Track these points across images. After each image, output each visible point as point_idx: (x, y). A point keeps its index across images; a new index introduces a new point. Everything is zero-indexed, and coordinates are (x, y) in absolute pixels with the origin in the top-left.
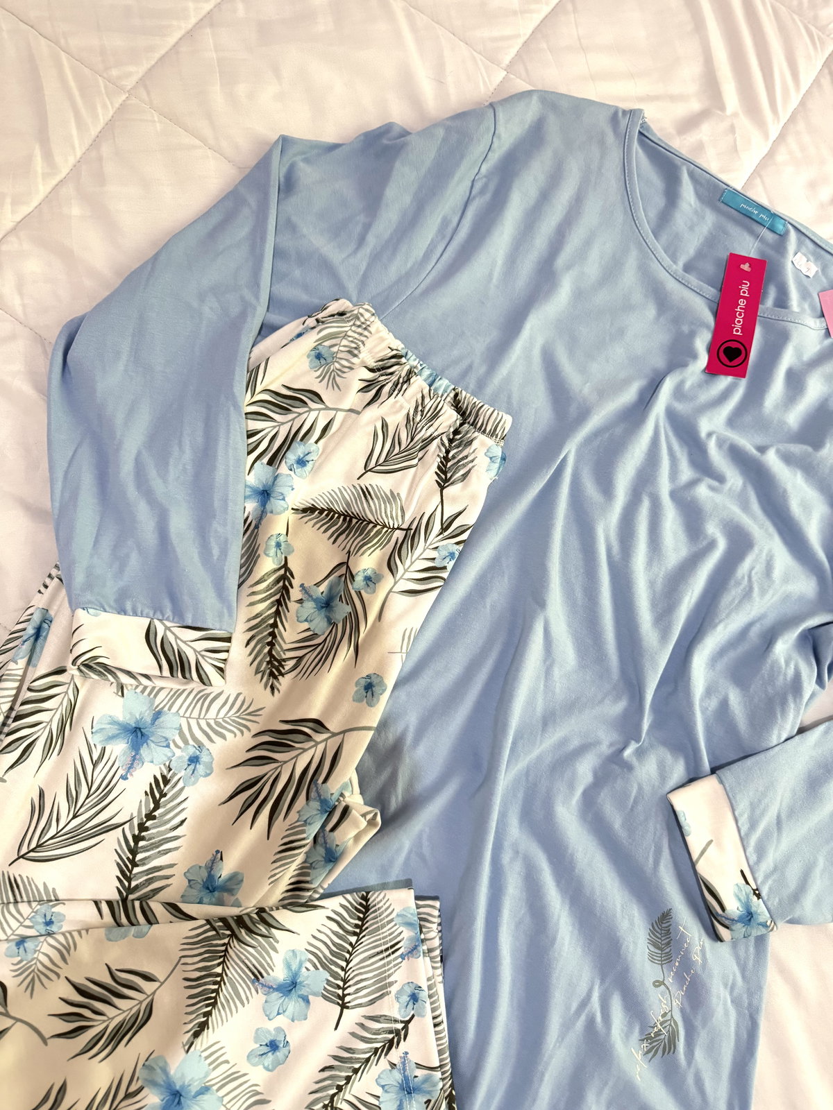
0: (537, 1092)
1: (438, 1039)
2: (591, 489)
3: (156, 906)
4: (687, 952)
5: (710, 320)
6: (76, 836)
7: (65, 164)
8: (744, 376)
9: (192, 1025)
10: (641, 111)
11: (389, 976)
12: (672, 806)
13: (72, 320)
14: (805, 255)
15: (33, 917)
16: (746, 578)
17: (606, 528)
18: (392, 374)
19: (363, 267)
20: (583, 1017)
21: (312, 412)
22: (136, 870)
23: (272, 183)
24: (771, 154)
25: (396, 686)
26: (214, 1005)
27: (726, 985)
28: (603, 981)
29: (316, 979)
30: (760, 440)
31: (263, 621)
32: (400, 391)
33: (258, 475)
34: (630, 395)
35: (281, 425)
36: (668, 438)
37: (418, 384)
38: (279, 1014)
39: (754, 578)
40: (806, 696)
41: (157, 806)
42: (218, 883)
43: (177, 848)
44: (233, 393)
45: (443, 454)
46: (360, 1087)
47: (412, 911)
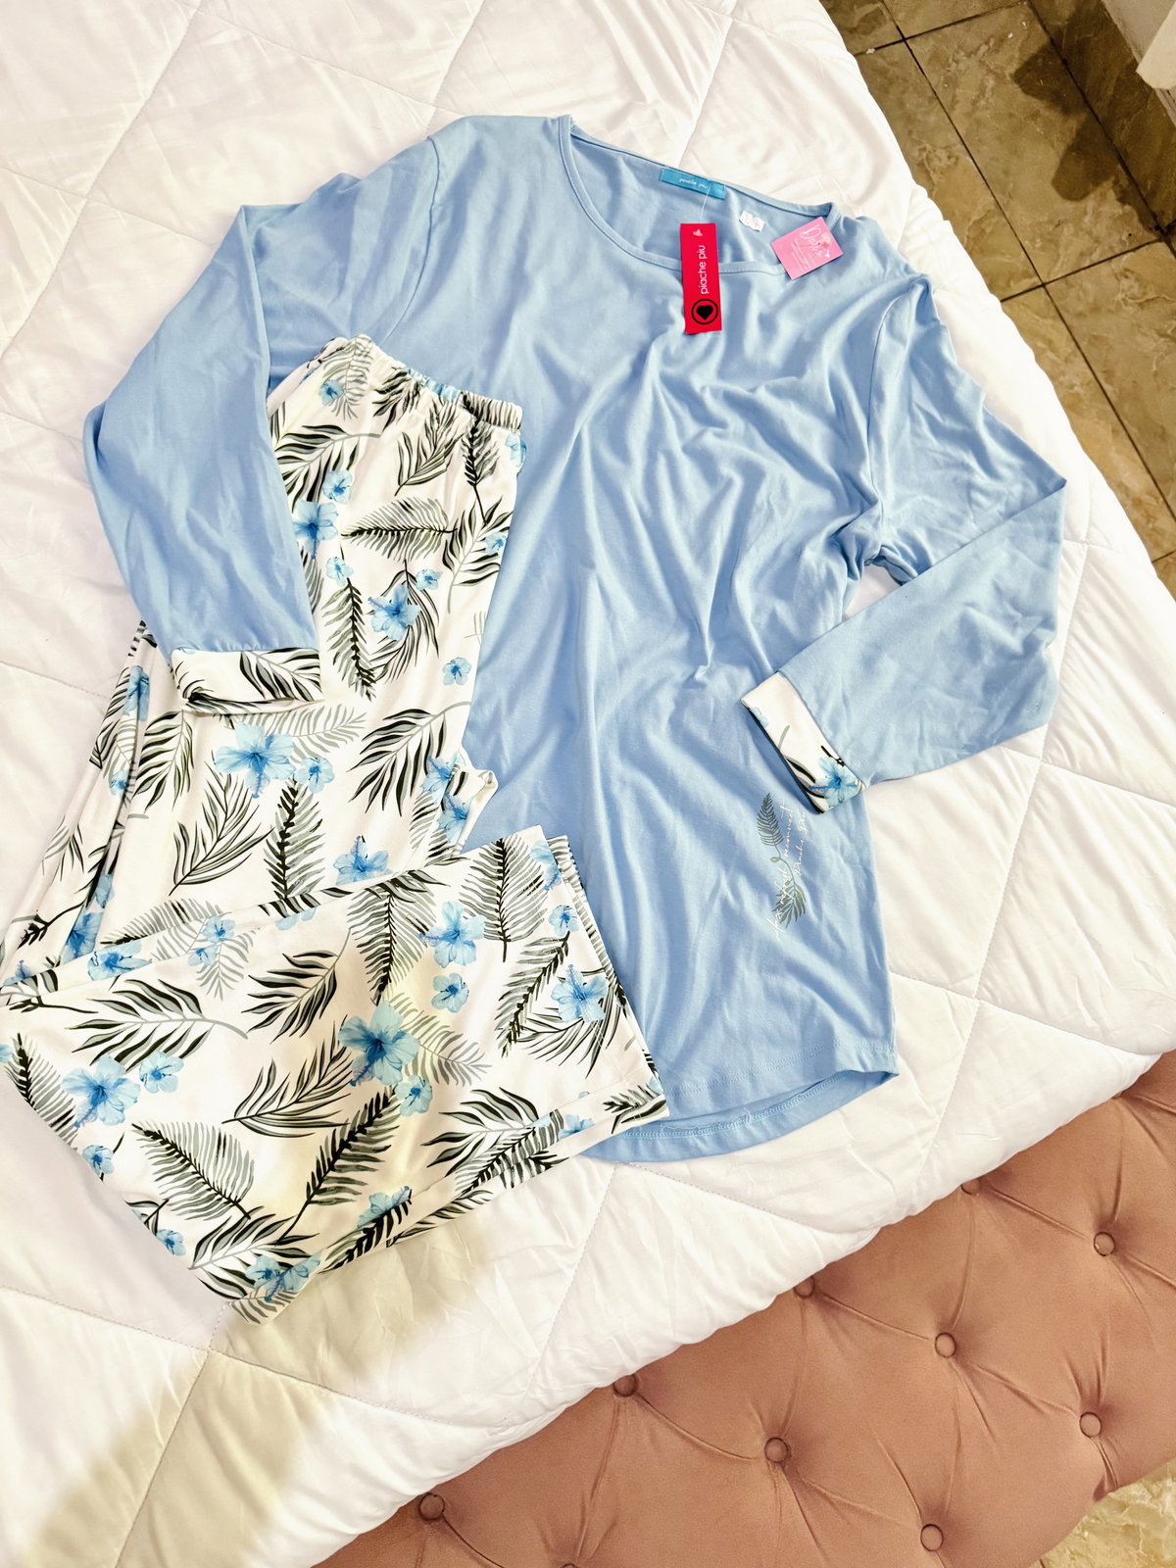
0: (693, 971)
1: (595, 947)
2: (609, 459)
3: (316, 893)
4: (793, 826)
5: (678, 287)
6: (224, 857)
7: (43, 274)
8: (720, 329)
9: (375, 981)
10: (567, 116)
11: (539, 907)
12: (748, 709)
13: (94, 410)
14: (749, 212)
15: (205, 930)
16: (766, 504)
17: (633, 491)
18: (401, 391)
19: (349, 307)
20: (717, 902)
21: (336, 444)
22: (288, 873)
23: (245, 250)
24: (697, 130)
25: (479, 670)
26: (391, 960)
27: (835, 847)
28: (727, 870)
29: (475, 925)
30: (751, 386)
31: (343, 637)
32: (412, 405)
33: (302, 511)
34: (623, 369)
35: (312, 462)
36: (667, 401)
37: (428, 395)
38: (450, 961)
39: (772, 502)
40: (842, 589)
41: (292, 814)
42: (367, 863)
43: (320, 846)
44: (261, 440)
45: (467, 454)
46: (538, 1006)
47: (544, 847)
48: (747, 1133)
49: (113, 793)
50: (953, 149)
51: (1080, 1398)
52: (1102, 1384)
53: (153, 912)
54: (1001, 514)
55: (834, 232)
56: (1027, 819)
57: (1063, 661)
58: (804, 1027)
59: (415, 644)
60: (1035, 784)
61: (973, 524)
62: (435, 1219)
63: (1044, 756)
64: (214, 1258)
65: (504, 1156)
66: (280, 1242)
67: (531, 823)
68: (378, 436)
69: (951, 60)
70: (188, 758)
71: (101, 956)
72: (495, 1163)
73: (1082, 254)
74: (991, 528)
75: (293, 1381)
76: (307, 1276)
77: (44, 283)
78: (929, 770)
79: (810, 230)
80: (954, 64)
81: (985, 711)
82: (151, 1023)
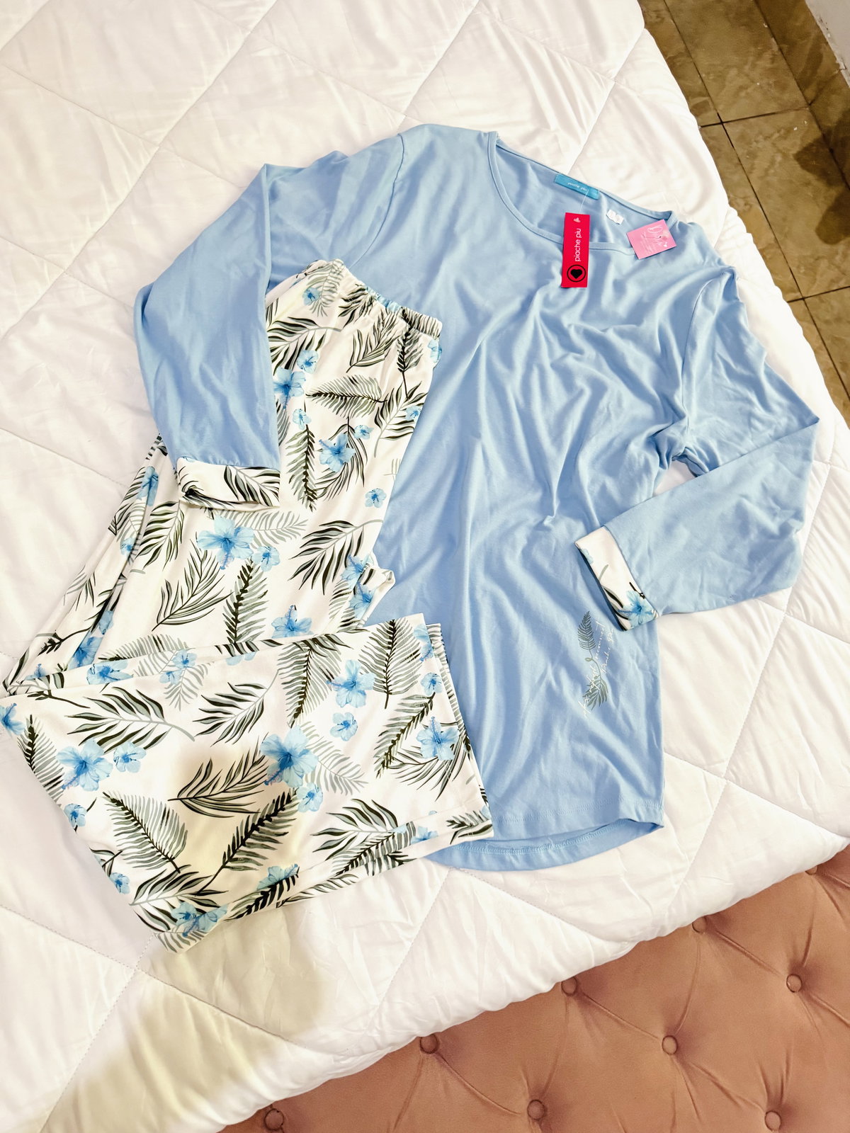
0: (521, 733)
1: (452, 706)
2: (499, 366)
3: (257, 642)
4: (604, 637)
5: (560, 255)
6: (195, 608)
7: (122, 192)
8: (586, 286)
9: (292, 710)
10: (495, 132)
11: (415, 672)
12: (579, 550)
13: (144, 288)
14: (614, 210)
15: (174, 659)
16: (606, 408)
17: (513, 389)
18: (359, 301)
19: (330, 241)
20: (544, 685)
21: (310, 332)
22: (239, 625)
23: (264, 193)
24: (584, 152)
25: (391, 499)
26: (305, 697)
27: (633, 656)
28: (553, 663)
29: (368, 679)
30: (603, 328)
31: (299, 465)
32: (366, 312)
33: (281, 375)
34: (515, 306)
35: (291, 343)
36: (543, 331)
37: (378, 306)
38: (347, 703)
39: (611, 408)
40: (655, 474)
41: (247, 584)
42: (296, 624)
43: (264, 609)
44: (258, 322)
45: (401, 350)
46: (407, 743)
47: (424, 629)
48: (549, 856)
49: (122, 553)
50: (749, 199)
51: (766, 1097)
52: (785, 1090)
53: (138, 641)
54: (771, 437)
55: (672, 230)
56: (772, 653)
57: (807, 544)
58: (598, 784)
59: (348, 476)
60: (779, 629)
61: (750, 441)
62: (314, 891)
63: (788, 611)
64: (150, 899)
65: (370, 851)
66: (198, 893)
67: (415, 611)
68: (340, 331)
69: (753, 140)
70: (179, 535)
71: (98, 668)
72: (362, 855)
73: (833, 281)
74: (763, 445)
75: (195, 1000)
76: (216, 921)
77: (122, 198)
78: (705, 610)
79: (656, 227)
80: (755, 143)
81: (749, 573)
82: (126, 721)
